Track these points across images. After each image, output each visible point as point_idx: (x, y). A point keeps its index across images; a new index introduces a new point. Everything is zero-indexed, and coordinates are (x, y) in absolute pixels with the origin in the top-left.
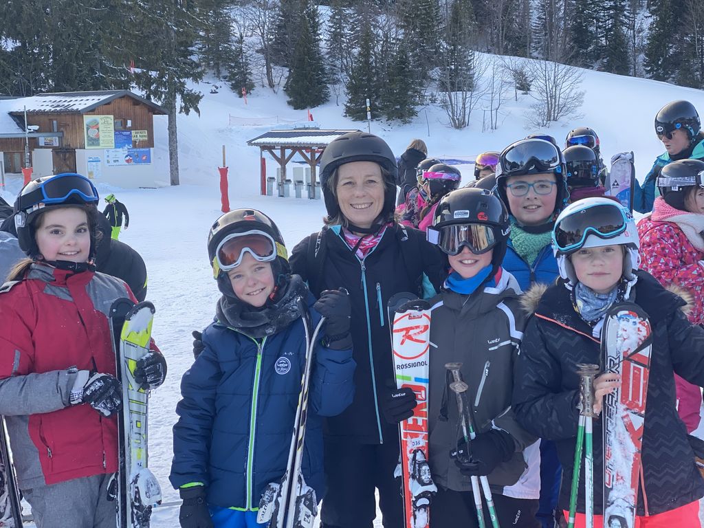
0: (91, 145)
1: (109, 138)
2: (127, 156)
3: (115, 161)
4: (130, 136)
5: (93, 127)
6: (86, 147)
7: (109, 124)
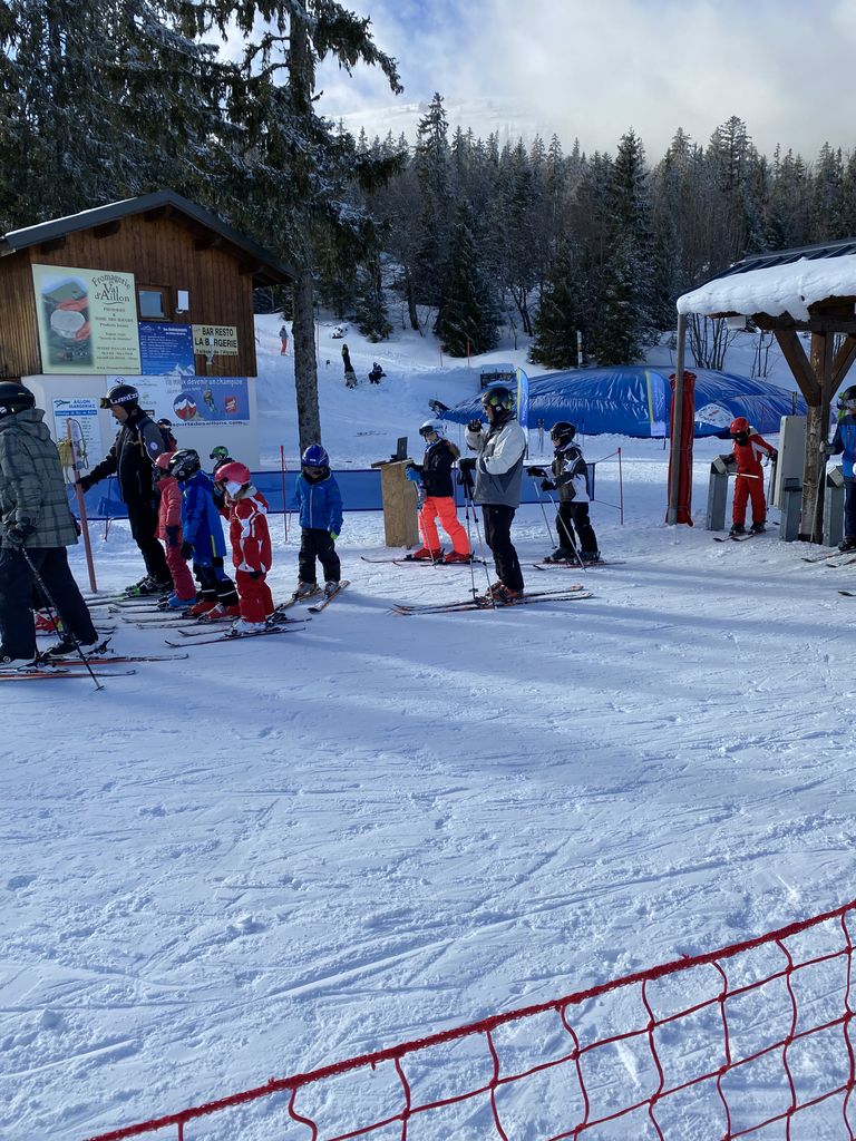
0: (62, 362)
1: (122, 344)
2: (179, 399)
4: (186, 342)
5: (66, 306)
6: (46, 368)
7: (118, 299)
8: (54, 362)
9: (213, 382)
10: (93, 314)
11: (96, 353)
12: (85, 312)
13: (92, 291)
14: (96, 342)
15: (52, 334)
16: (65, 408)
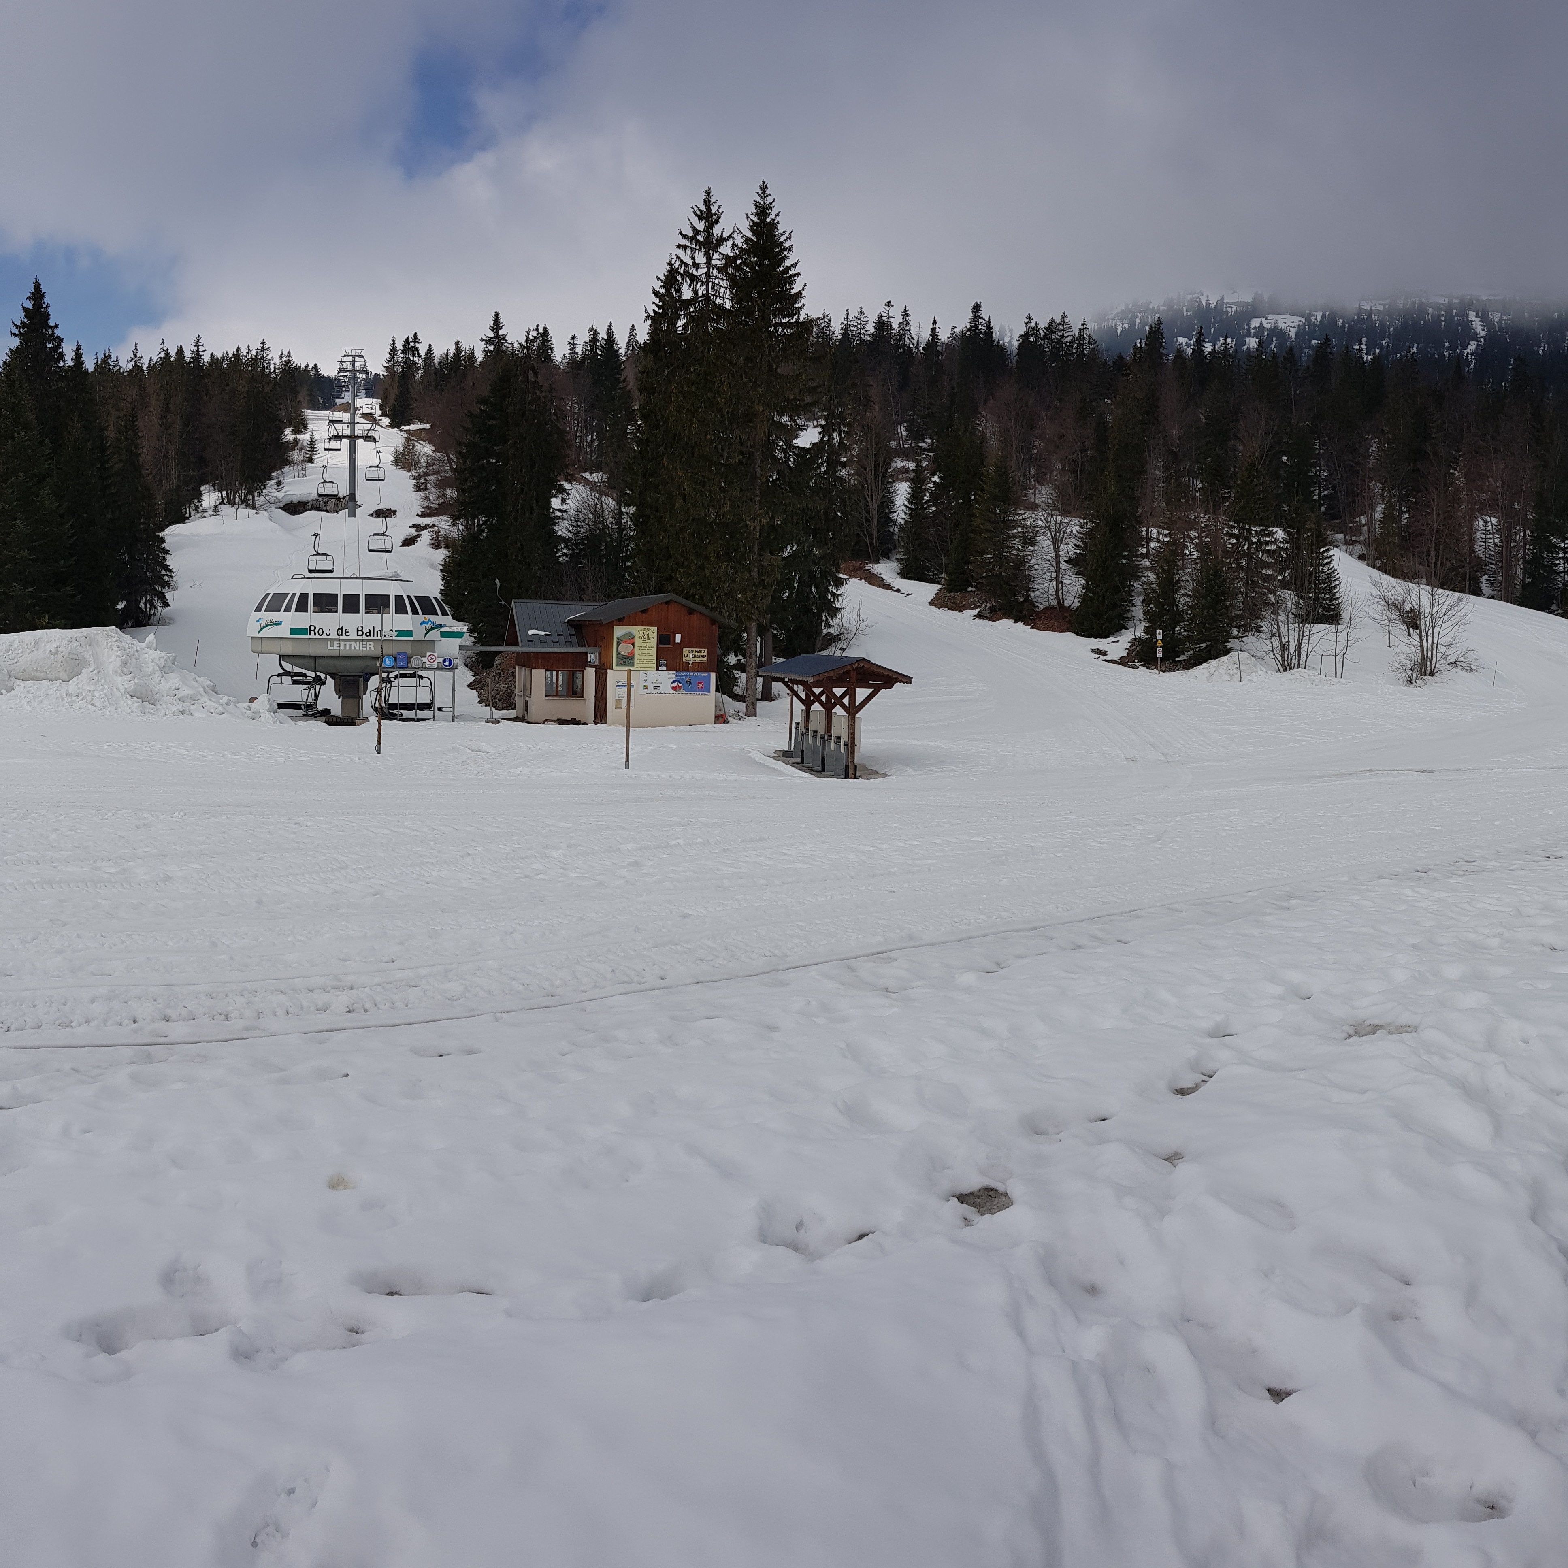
0: (621, 665)
1: (649, 657)
2: (674, 682)
3: (655, 688)
4: (679, 656)
5: (625, 642)
6: (614, 667)
7: (649, 638)
8: (617, 665)
9: (692, 674)
10: (636, 645)
11: (636, 661)
12: (633, 644)
13: (637, 635)
14: (636, 657)
15: (618, 654)
16: (620, 684)
